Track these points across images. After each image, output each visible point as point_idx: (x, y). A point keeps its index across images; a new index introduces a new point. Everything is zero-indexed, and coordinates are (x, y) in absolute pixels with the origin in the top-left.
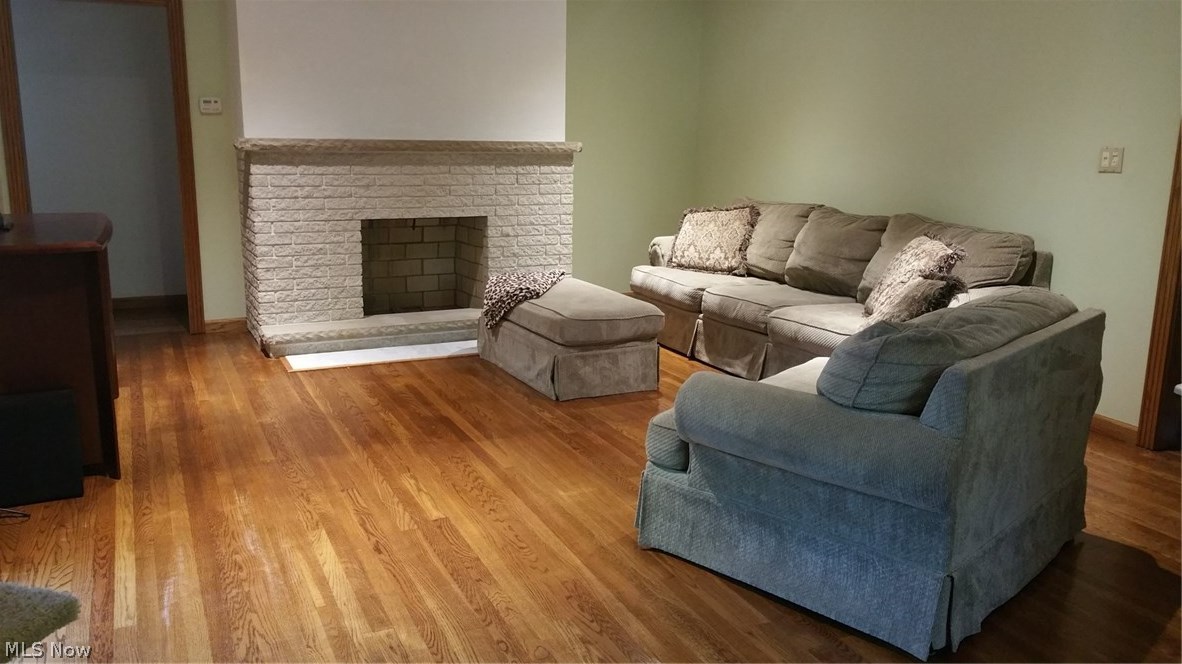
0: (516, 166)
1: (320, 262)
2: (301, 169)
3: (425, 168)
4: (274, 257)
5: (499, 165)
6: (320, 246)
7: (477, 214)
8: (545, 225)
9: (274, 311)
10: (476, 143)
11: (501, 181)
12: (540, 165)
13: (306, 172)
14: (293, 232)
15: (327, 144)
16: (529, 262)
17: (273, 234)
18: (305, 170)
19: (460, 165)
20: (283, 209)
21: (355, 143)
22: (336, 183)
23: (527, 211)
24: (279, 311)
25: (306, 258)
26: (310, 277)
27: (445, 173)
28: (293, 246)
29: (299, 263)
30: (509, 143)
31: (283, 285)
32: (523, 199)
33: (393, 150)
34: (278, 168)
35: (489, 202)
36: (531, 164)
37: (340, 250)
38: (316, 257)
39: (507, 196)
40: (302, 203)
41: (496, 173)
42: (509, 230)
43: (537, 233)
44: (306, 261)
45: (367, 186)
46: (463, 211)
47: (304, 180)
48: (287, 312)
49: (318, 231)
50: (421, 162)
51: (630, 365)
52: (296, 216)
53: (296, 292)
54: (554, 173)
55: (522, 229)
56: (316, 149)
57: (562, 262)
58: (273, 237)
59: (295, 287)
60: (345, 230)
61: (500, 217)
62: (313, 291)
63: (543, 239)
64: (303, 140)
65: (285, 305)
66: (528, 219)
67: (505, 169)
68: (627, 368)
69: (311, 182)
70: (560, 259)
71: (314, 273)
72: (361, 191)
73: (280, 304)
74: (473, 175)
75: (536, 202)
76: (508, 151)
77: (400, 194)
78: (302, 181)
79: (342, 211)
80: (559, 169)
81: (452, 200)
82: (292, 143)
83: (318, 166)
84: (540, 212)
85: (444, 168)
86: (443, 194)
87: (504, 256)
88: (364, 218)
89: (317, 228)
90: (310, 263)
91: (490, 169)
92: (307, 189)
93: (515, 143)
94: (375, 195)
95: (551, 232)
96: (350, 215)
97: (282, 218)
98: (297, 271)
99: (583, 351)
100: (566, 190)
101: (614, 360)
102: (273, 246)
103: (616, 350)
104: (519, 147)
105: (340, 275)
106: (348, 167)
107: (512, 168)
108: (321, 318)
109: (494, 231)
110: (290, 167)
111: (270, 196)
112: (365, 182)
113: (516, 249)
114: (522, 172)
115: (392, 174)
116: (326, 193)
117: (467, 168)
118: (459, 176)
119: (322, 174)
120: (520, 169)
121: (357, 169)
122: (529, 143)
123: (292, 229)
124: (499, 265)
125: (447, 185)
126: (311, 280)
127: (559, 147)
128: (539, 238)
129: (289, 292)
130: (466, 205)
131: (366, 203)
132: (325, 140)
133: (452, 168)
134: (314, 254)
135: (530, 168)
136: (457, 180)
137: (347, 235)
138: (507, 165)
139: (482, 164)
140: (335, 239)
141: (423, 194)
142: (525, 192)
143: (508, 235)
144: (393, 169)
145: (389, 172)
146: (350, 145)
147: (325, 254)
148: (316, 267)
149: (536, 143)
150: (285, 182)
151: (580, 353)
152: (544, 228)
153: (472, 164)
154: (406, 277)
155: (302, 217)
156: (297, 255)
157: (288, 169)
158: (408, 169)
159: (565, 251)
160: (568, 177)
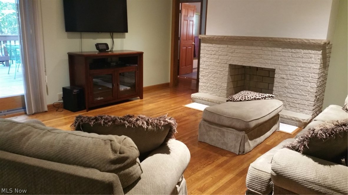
0: (292, 49)
1: (216, 76)
2: (214, 45)
3: (253, 48)
4: (204, 72)
5: (284, 48)
6: (216, 71)
7: (271, 68)
8: (303, 77)
9: (202, 89)
10: (272, 38)
11: (284, 55)
12: (303, 49)
13: (215, 46)
14: (209, 65)
15: (220, 37)
16: (293, 92)
17: (204, 65)
18: (215, 45)
19: (266, 47)
20: (208, 58)
21: (227, 37)
22: (223, 51)
23: (294, 69)
24: (203, 89)
25: (212, 74)
26: (212, 80)
27: (260, 50)
28: (209, 70)
29: (210, 76)
30: (286, 39)
31: (205, 81)
32: (293, 64)
33: (239, 40)
34: (208, 44)
35: (277, 63)
36: (299, 49)
37: (221, 73)
38: (215, 74)
39: (286, 61)
40: (213, 56)
41: (282, 52)
42: (284, 76)
43: (298, 79)
44: (212, 75)
45: (232, 53)
46: (265, 65)
47: (214, 49)
48: (205, 90)
49: (216, 66)
50: (252, 45)
51: (230, 139)
52: (211, 60)
53: (208, 84)
54: (310, 54)
55: (291, 77)
56: (217, 38)
57: (309, 95)
58: (204, 66)
59: (208, 83)
60: (224, 67)
61: (281, 70)
62: (213, 85)
63: (301, 83)
64: (213, 36)
65: (205, 88)
66: (294, 73)
67: (286, 50)
68: (228, 139)
69: (216, 50)
70: (309, 94)
71: (213, 80)
72: (230, 54)
73: (204, 87)
74: (272, 51)
75: (299, 66)
76: (285, 42)
77: (242, 56)
78: (213, 49)
79: (223, 60)
80: (313, 52)
81: (261, 61)
82: (210, 37)
83: (218, 44)
84: (301, 71)
85: (260, 48)
86: (258, 58)
87: (281, 87)
88: (230, 64)
89: (216, 65)
90: (213, 76)
91: (280, 50)
92: (215, 52)
93: (290, 39)
94: (234, 56)
95: (305, 81)
96: (226, 62)
97: (207, 61)
98: (209, 78)
99: (210, 124)
100: (316, 62)
101: (223, 134)
102: (204, 69)
103: (224, 129)
104: (291, 40)
105: (220, 82)
106: (227, 45)
107: (289, 50)
108: (214, 94)
109: (278, 76)
110: (211, 44)
111: (205, 53)
112: (231, 51)
113: (287, 85)
114: (294, 52)
115: (241, 49)
116: (220, 54)
117: (269, 49)
118: (265, 52)
119: (219, 47)
120: (293, 50)
121: (229, 46)
122: (296, 39)
123: (209, 64)
124: (278, 90)
125: (260, 55)
126: (213, 82)
127: (311, 41)
128: (299, 82)
129: (206, 84)
130: (267, 63)
131: (231, 58)
132: (219, 36)
133: (263, 48)
134: (214, 73)
135: (298, 50)
136: (265, 53)
137: (224, 68)
138: (287, 48)
139: (275, 47)
140: (221, 69)
141: (251, 57)
142: (294, 61)
143: (284, 78)
144: (242, 47)
145: (240, 48)
146: (226, 38)
147: (217, 74)
148: (214, 77)
149: (300, 39)
150: (209, 49)
151: (209, 125)
152: (302, 78)
153: (271, 47)
154: (262, 89)
155: (212, 61)
156: (210, 73)
157: (210, 45)
158: (246, 47)
159: (312, 90)
160: (318, 56)
